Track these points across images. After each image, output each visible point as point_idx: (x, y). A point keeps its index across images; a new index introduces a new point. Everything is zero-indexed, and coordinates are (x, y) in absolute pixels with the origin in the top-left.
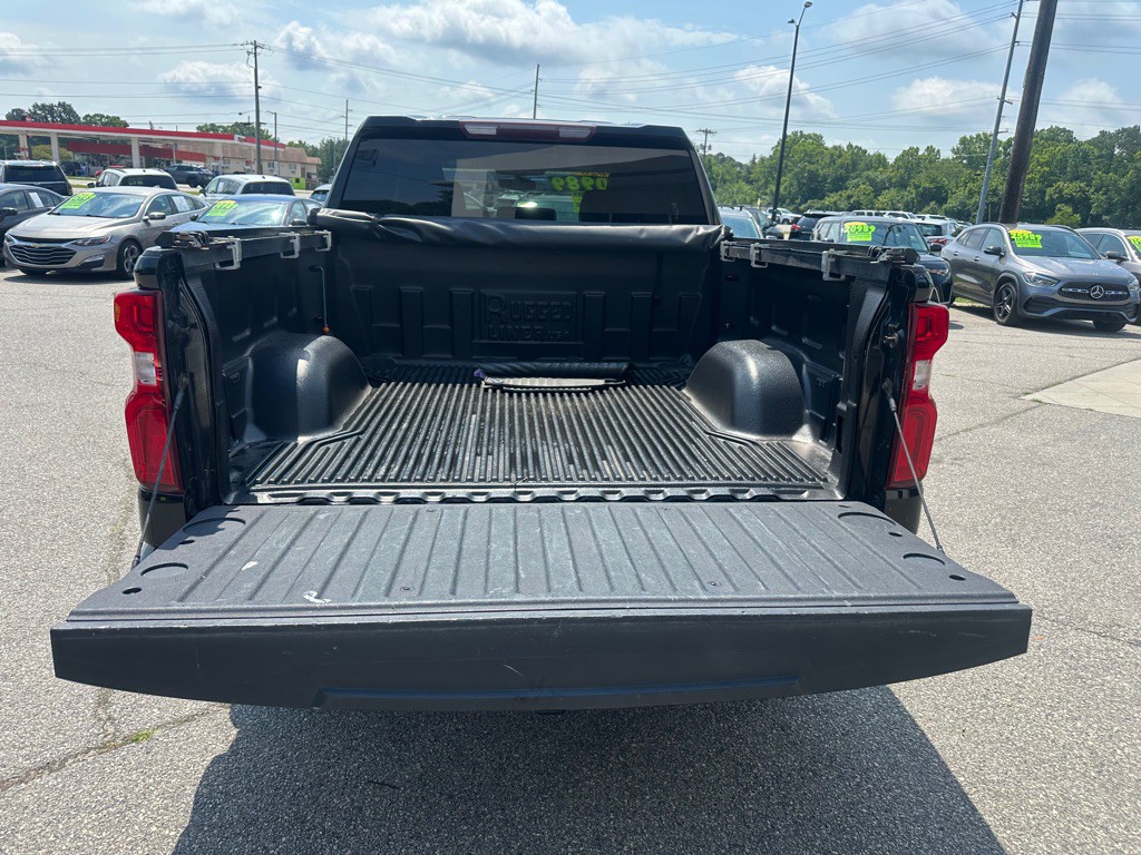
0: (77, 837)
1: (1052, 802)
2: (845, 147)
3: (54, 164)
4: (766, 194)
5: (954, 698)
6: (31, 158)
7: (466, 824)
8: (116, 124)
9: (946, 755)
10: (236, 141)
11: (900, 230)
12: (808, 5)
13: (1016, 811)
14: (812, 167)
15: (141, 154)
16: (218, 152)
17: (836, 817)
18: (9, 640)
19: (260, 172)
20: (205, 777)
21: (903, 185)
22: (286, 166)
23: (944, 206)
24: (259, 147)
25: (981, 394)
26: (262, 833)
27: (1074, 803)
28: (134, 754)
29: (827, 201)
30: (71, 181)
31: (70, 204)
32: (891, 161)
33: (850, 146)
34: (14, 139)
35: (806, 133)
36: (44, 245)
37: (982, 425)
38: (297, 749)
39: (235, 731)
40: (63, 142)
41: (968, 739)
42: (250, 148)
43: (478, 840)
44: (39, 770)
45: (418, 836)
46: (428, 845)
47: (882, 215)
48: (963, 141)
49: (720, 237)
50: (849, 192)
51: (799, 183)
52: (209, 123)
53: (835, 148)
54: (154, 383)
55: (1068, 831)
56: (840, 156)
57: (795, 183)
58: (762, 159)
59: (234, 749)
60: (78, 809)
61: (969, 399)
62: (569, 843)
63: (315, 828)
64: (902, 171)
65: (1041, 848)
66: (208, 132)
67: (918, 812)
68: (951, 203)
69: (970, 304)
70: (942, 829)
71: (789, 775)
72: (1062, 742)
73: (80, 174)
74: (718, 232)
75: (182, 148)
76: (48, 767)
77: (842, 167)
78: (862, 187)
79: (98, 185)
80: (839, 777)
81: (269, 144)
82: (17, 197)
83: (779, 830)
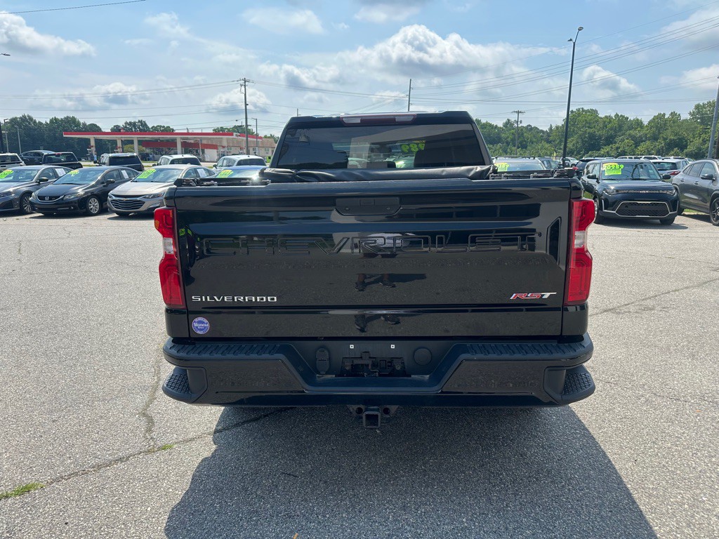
0: (133, 492)
1: (686, 501)
2: (613, 115)
3: (135, 154)
4: (561, 149)
5: (634, 443)
6: (123, 152)
7: (333, 496)
8: (168, 131)
9: (622, 473)
10: (234, 136)
11: (642, 168)
12: (580, 29)
13: (661, 505)
14: (591, 130)
15: (182, 147)
16: (225, 144)
17: (546, 502)
18: (104, 400)
19: (248, 153)
20: (198, 467)
21: (655, 138)
22: (263, 149)
23: (685, 151)
24: (247, 139)
25: (690, 269)
26: (225, 495)
27: (700, 502)
28: (163, 455)
29: (602, 152)
30: (144, 164)
31: (143, 175)
32: (646, 123)
33: (617, 115)
34: (114, 142)
35: (585, 109)
36: (128, 199)
37: (687, 288)
38: (246, 456)
39: (215, 446)
40: (141, 142)
41: (638, 465)
42: (243, 140)
43: (337, 503)
44: (116, 461)
45: (306, 500)
46: (311, 505)
47: (639, 158)
48: (697, 107)
49: (490, 172)
50: (617, 145)
51: (583, 141)
52: (219, 126)
53: (606, 117)
54: (172, 253)
55: (693, 516)
56: (610, 122)
57: (580, 141)
58: (557, 127)
59: (213, 456)
60: (134, 479)
61: (682, 272)
62: (388, 508)
63: (252, 494)
64: (654, 129)
65: (673, 525)
66: (219, 132)
67: (598, 502)
68: (690, 148)
69: (696, 213)
70: (611, 511)
71: (521, 479)
72: (699, 469)
73: (149, 160)
74: (489, 169)
75: (205, 142)
76: (121, 460)
77: (611, 129)
78: (626, 141)
79: (158, 165)
80: (552, 482)
81: (253, 137)
82: (115, 173)
83: (510, 507)
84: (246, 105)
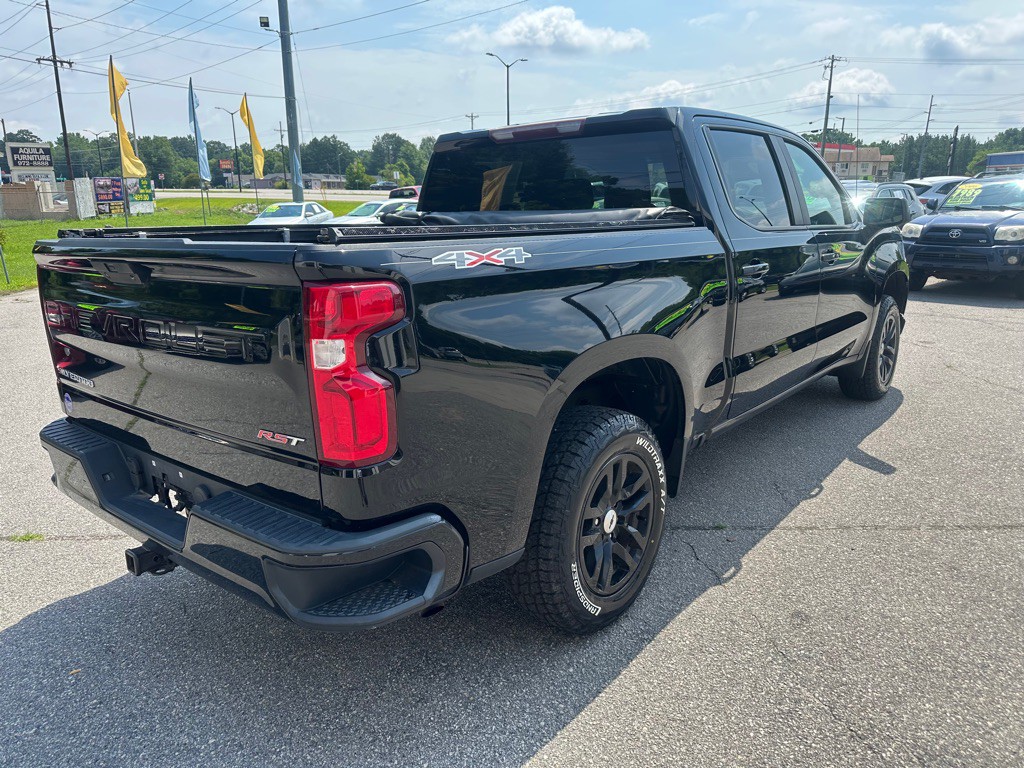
81: (850, 146)
84: (830, 97)
